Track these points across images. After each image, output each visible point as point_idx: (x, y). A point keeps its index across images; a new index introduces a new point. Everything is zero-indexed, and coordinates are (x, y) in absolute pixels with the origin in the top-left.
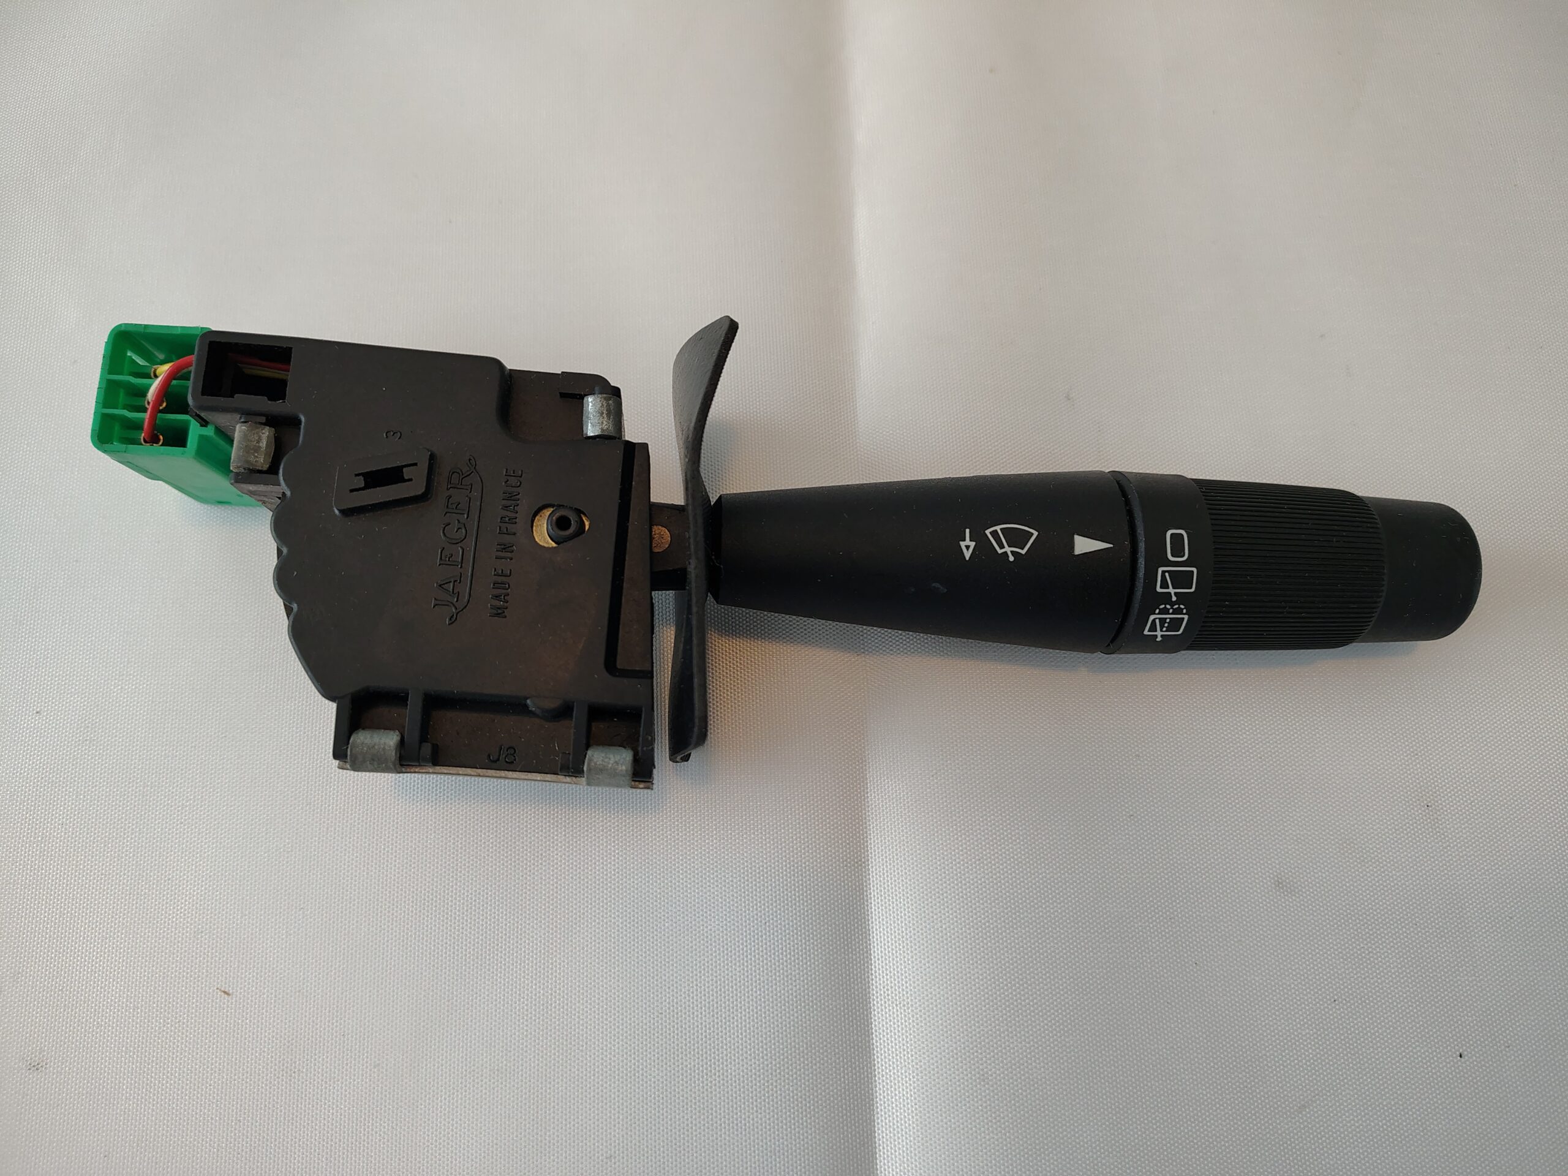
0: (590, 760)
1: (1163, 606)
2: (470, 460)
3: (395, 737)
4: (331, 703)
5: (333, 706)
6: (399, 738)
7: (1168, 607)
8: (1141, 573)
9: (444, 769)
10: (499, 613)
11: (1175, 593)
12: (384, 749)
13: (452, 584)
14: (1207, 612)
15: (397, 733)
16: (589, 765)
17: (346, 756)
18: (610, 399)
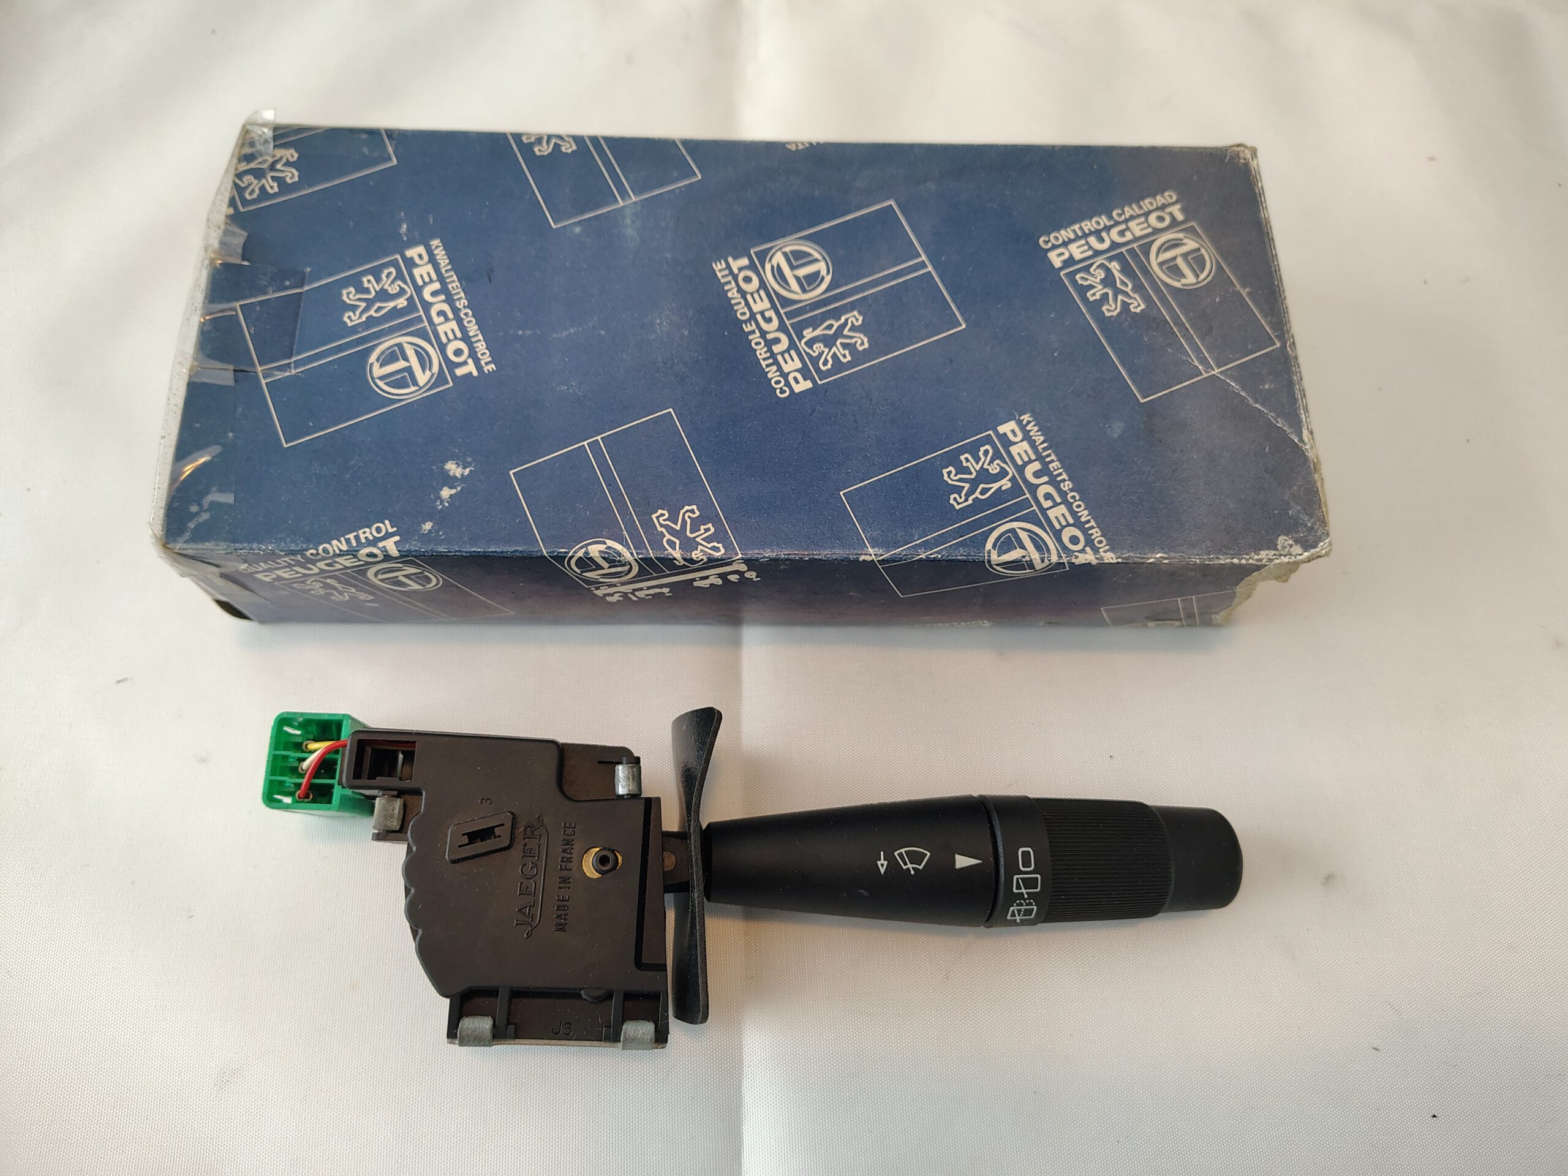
0: (625, 1033)
1: (1018, 901)
2: (539, 817)
3: (489, 1022)
4: (445, 999)
5: (447, 1001)
6: (492, 1022)
7: (1022, 901)
8: (1002, 880)
9: (522, 1041)
10: (561, 928)
11: (1027, 893)
12: (482, 1031)
13: (528, 908)
14: (1050, 903)
15: (490, 1018)
16: (624, 1036)
17: (456, 1037)
18: (634, 767)
